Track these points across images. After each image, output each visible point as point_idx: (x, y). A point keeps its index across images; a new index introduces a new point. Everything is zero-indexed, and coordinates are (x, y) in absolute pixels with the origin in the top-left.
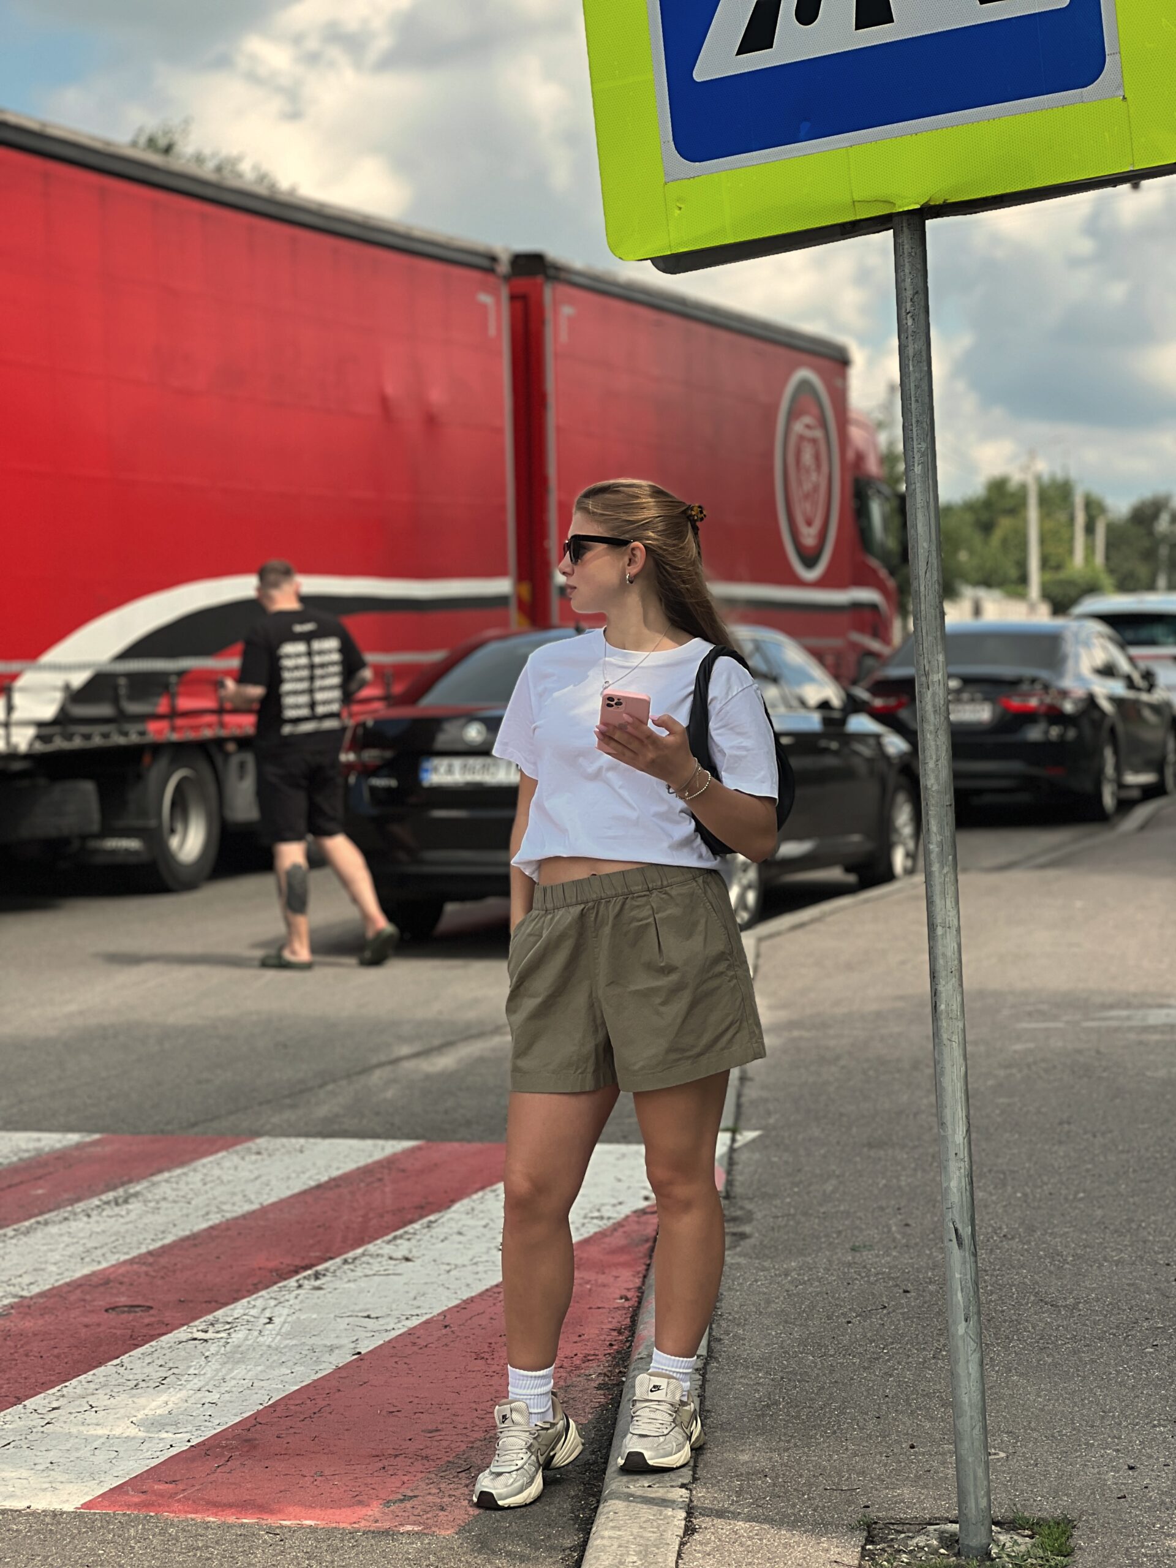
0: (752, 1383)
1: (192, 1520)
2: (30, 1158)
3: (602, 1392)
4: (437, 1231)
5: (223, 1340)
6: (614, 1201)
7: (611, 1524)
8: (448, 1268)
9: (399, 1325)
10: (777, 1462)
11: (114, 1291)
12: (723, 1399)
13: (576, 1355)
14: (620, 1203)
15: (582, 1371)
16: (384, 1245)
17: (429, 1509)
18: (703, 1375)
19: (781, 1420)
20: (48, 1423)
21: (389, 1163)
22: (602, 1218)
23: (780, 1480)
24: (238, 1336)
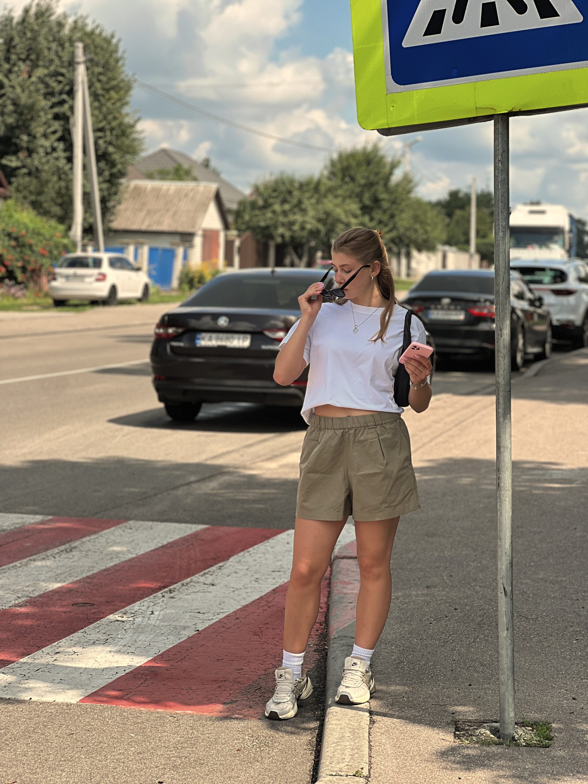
1: (134, 709)
2: (19, 527)
3: (317, 653)
4: (224, 571)
5: (132, 622)
7: (335, 718)
8: (233, 590)
9: (214, 617)
10: (407, 690)
11: (75, 596)
16: (200, 577)
17: (244, 707)
19: (406, 670)
20: (55, 660)
21: (195, 536)
23: (411, 699)
24: (138, 620)
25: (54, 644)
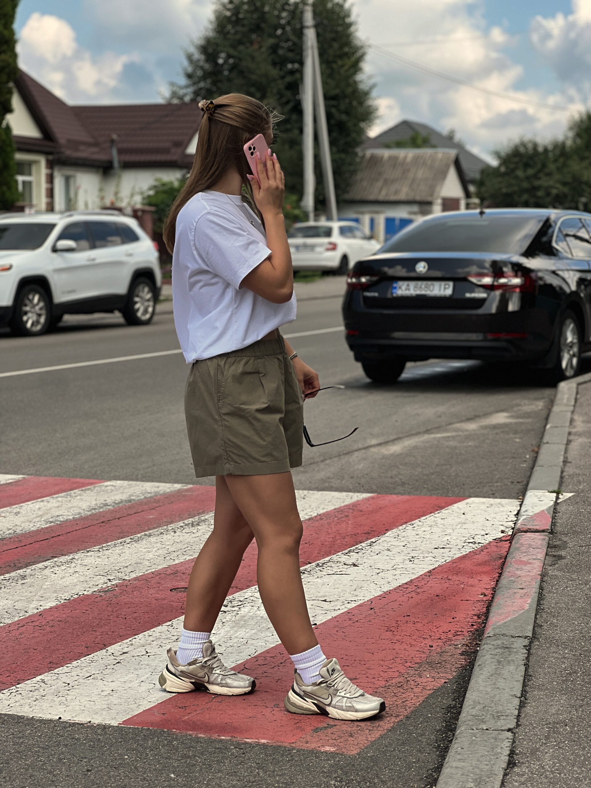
0: (560, 657)
1: (190, 735)
3: (464, 657)
4: (376, 548)
5: (235, 612)
6: (484, 533)
7: (459, 757)
8: (378, 571)
9: (343, 607)
10: (574, 715)
11: (179, 578)
12: (540, 667)
13: (450, 631)
14: (486, 534)
15: (453, 642)
16: (343, 555)
17: (342, 735)
18: (529, 650)
19: (578, 684)
20: (118, 663)
21: (354, 507)
22: (475, 543)
23: (576, 729)
24: (244, 611)
25: (124, 642)
